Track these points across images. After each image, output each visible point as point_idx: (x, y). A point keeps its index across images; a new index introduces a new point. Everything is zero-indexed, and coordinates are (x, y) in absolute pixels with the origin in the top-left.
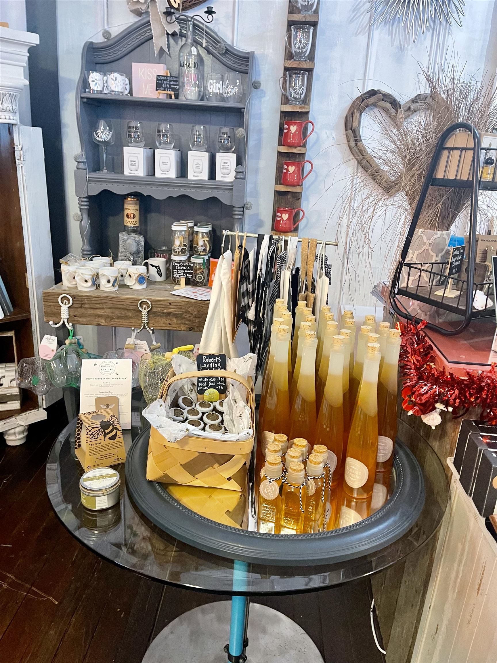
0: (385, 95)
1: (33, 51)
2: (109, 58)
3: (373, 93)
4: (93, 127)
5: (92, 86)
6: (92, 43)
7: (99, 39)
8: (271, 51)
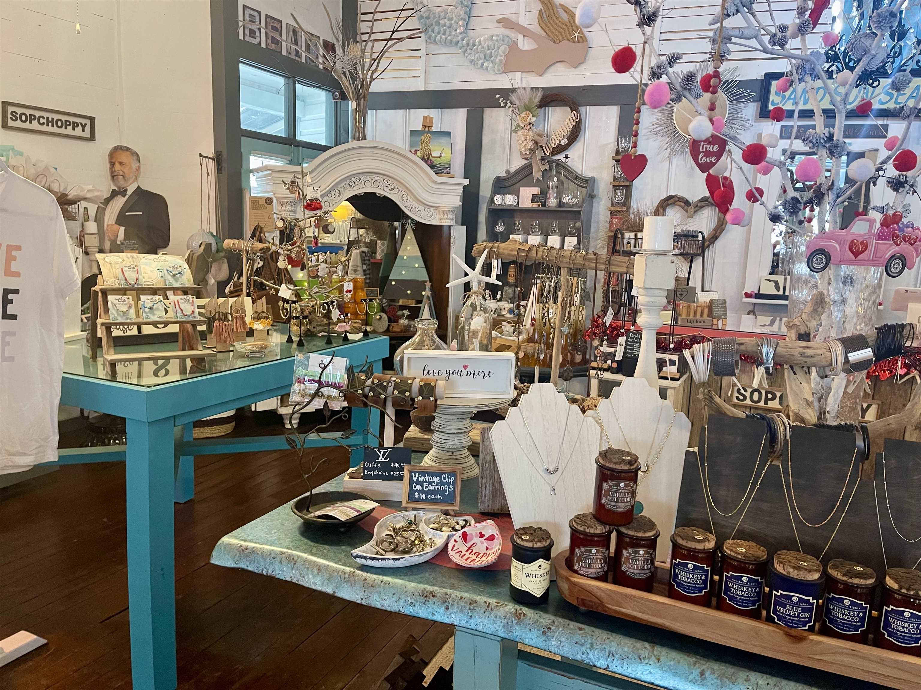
0: (679, 198)
1: (465, 187)
2: (508, 184)
3: (671, 197)
4: (495, 224)
5: (496, 202)
6: (499, 177)
7: (503, 174)
8: (606, 175)
